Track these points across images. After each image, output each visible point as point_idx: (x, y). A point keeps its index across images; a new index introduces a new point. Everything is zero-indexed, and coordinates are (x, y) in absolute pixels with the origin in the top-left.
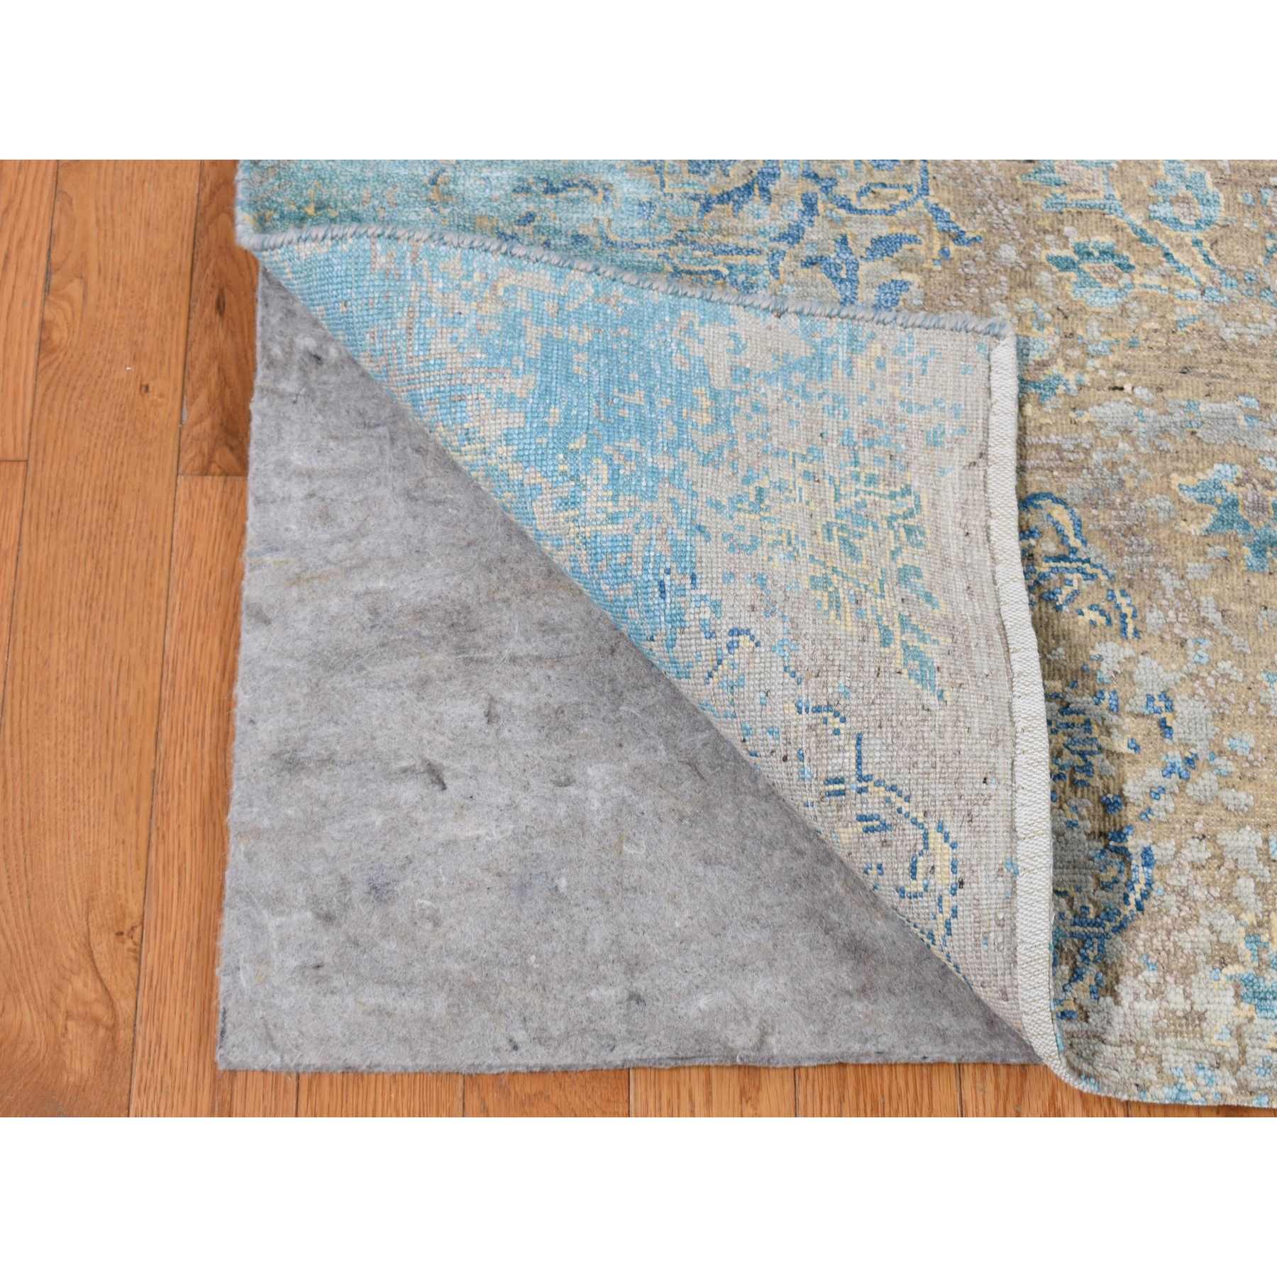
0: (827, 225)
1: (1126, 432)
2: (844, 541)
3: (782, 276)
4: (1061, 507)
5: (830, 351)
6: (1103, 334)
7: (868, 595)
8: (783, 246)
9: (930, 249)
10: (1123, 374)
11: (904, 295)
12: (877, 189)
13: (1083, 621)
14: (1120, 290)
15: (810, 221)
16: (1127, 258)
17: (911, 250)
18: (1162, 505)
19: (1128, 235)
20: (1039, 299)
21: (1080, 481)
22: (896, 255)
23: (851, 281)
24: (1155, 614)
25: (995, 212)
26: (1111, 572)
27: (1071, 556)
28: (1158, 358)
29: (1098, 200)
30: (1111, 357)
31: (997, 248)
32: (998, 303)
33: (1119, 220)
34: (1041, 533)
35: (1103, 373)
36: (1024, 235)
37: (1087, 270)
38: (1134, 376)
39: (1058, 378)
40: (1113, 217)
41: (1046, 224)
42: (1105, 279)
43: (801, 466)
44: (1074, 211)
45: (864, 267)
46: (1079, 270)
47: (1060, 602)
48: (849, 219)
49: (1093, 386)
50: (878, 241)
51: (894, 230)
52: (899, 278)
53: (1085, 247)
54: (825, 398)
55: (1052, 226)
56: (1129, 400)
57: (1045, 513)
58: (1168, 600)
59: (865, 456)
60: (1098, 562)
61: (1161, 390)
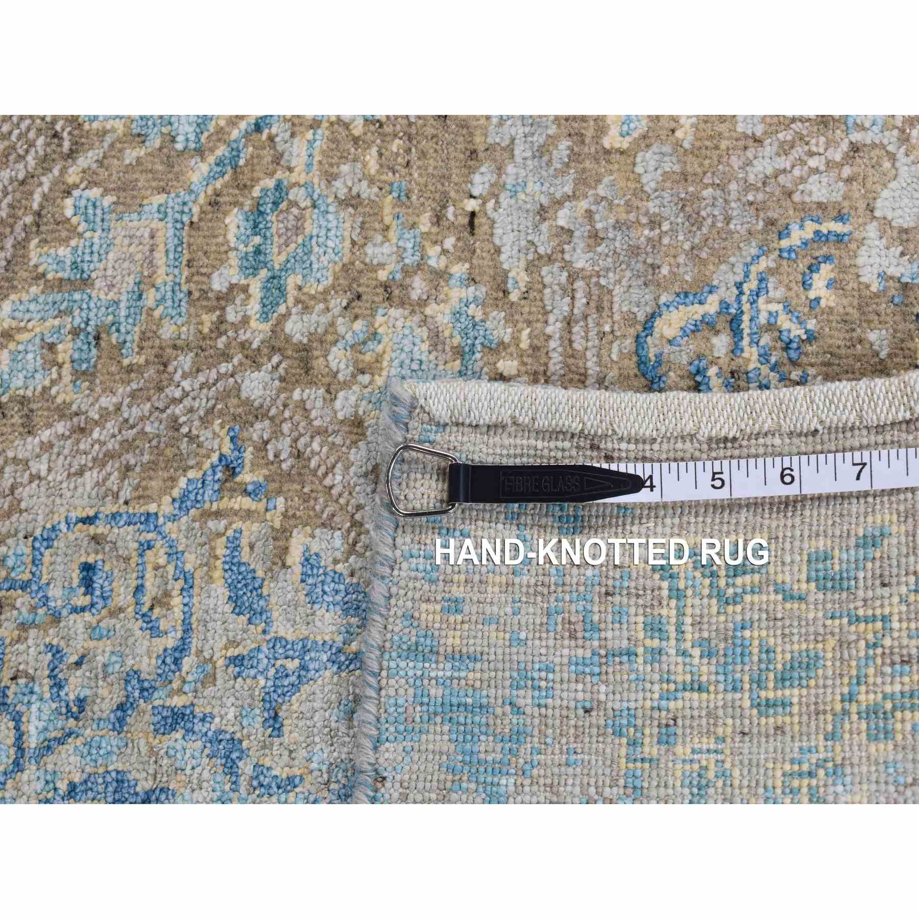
0: (210, 691)
1: (543, 212)
2: (782, 680)
3: (297, 771)
4: (658, 323)
5: (436, 692)
6: (386, 239)
7: (887, 642)
8: (246, 768)
9: (249, 514)
10: (451, 209)
11: (326, 561)
12: (147, 600)
13: (828, 299)
14: (314, 206)
15: (203, 720)
16: (265, 191)
17: (252, 547)
18: (652, 163)
19: (225, 186)
20: (330, 338)
21: (617, 290)
22: (260, 574)
23: (305, 650)
24: (814, 188)
25: (187, 402)
26: (754, 251)
27: (733, 311)
28: (423, 155)
29: (167, 233)
30: (424, 229)
31: (248, 402)
32: (338, 404)
33: (202, 199)
34: (700, 357)
35: (449, 243)
36: (227, 358)
37: (283, 258)
38: (453, 194)
39: (457, 314)
40: (196, 210)
41: (208, 319)
42: (298, 230)
43: (651, 749)
44: (186, 273)
45: (282, 628)
46: (284, 269)
47: (801, 332)
48: (200, 652)
49: (470, 260)
50: (237, 604)
51: (217, 574)
52: (298, 569)
53: (245, 257)
54: (521, 702)
55: (211, 310)
56: (491, 204)
57: (667, 349)
58: (793, 166)
59: (616, 639)
60: (739, 269)
61: (474, 152)
